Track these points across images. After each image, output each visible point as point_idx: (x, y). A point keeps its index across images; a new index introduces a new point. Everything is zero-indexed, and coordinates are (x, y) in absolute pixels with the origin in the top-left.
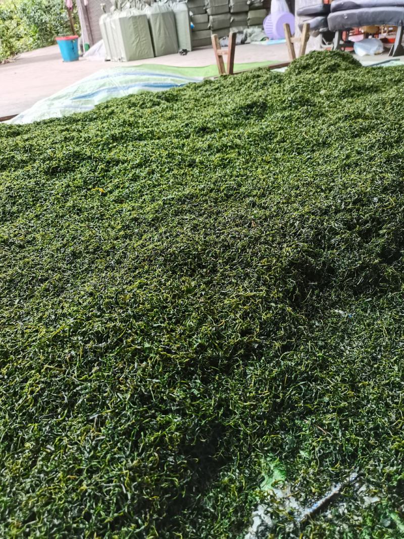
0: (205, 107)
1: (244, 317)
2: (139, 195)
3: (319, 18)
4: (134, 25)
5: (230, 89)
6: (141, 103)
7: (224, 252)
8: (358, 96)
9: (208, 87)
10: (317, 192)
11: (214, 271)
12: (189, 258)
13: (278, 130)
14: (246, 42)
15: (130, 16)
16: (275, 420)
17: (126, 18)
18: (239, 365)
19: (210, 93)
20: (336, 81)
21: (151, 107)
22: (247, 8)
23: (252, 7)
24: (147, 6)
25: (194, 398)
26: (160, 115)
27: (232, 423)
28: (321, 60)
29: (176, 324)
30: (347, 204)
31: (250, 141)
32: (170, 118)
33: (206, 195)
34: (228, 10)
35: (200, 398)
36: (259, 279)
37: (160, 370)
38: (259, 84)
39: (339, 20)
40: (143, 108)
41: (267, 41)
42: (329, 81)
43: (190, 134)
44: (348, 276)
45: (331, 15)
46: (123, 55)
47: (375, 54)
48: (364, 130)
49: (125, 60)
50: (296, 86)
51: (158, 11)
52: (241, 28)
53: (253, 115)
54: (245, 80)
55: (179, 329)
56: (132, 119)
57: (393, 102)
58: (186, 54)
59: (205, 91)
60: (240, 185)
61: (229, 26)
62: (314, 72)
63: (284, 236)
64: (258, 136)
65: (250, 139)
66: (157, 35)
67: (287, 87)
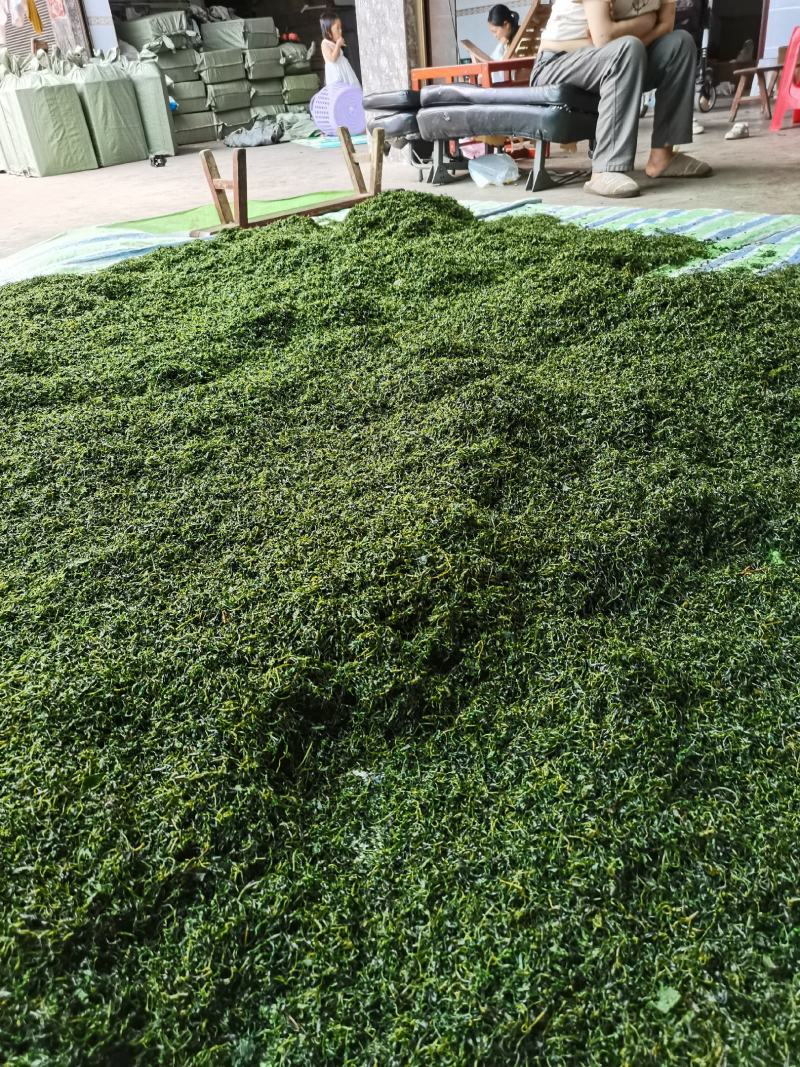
0: (185, 312)
1: (184, 824)
2: (25, 549)
3: (404, 116)
4: (50, 106)
5: (235, 269)
6: (55, 304)
7: (166, 683)
8: (457, 292)
9: (192, 263)
10: (341, 538)
11: (145, 726)
12: (97, 708)
13: (308, 378)
14: (282, 139)
15: (40, 87)
16: (221, 1017)
17: (32, 89)
18: (172, 918)
19: (196, 276)
20: (421, 262)
21: (75, 314)
22: (281, 73)
23: (288, 69)
24: (75, 66)
25: (78, 1007)
26: (92, 333)
27: (144, 1040)
28: (401, 211)
29: (57, 858)
30: (379, 570)
31: (254, 405)
32: (113, 342)
33: (149, 552)
34: (243, 76)
35: (88, 1006)
36: (220, 737)
37: (17, 966)
38: (287, 263)
39: (436, 122)
40: (59, 316)
41: (321, 138)
42: (408, 261)
43: (146, 385)
44: (375, 707)
45: (422, 113)
46: (33, 164)
47: (505, 184)
48: (451, 379)
49: (37, 173)
50: (352, 272)
51: (99, 78)
52: (272, 109)
53: (269, 338)
54: (262, 252)
55: (62, 869)
56: (32, 348)
57: (503, 319)
58: (163, 164)
59: (188, 273)
60: (217, 520)
61: (247, 104)
62: (389, 234)
63: (273, 641)
64: (271, 392)
65: (256, 401)
66: (102, 127)
67: (337, 272)
